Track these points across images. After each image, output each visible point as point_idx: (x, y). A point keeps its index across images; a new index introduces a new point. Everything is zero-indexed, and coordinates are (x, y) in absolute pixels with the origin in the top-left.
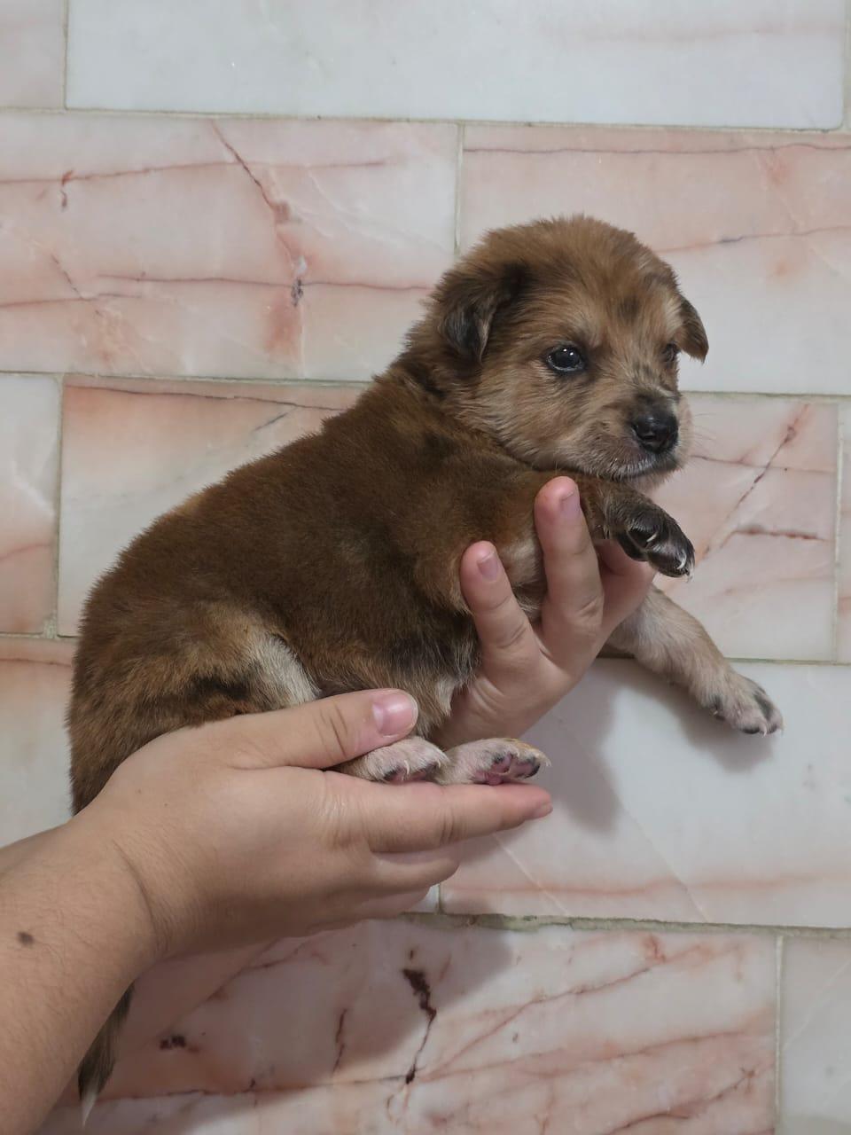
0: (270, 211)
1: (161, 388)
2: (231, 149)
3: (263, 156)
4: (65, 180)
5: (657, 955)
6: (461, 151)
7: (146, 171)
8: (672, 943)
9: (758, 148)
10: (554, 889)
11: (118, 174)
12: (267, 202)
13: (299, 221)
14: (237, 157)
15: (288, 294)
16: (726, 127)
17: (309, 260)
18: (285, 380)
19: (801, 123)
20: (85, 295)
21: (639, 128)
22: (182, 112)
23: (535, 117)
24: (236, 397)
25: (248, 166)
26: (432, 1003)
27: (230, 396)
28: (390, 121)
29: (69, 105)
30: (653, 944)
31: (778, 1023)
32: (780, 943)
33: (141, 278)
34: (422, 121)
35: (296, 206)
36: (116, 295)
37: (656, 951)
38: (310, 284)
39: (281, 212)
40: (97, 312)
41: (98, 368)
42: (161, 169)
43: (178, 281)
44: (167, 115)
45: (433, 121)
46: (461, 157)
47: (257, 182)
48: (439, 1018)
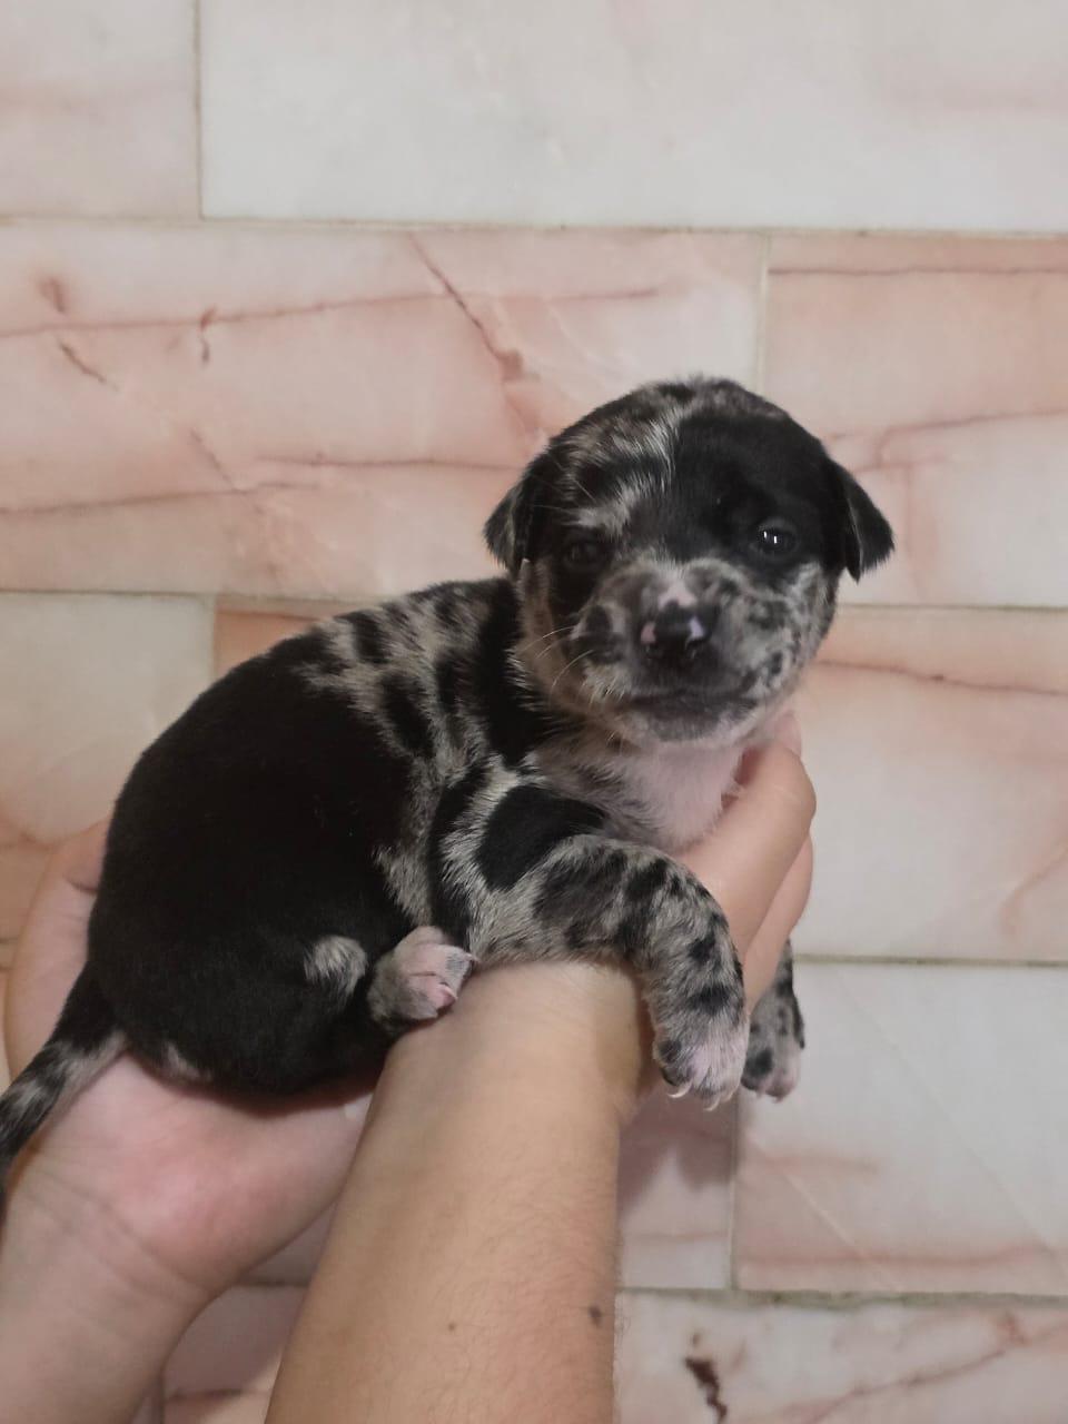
0: (495, 363)
2: (437, 273)
3: (484, 283)
4: (205, 321)
5: (1013, 1335)
6: (765, 274)
7: (320, 308)
8: (1032, 1321)
10: (883, 1258)
11: (280, 313)
12: (490, 348)
13: (536, 377)
14: (448, 286)
20: (240, 485)
21: (1020, 238)
22: (367, 222)
23: (872, 223)
25: (465, 300)
26: (724, 1398)
28: (664, 231)
29: (207, 212)
30: (1010, 1324)
33: (318, 461)
34: (709, 231)
35: (533, 358)
36: (283, 486)
37: (1013, 1331)
39: (511, 365)
40: (259, 511)
41: (261, 587)
42: (341, 306)
43: (368, 464)
44: (344, 227)
45: (726, 231)
46: (765, 282)
47: (477, 323)
48: (732, 1415)
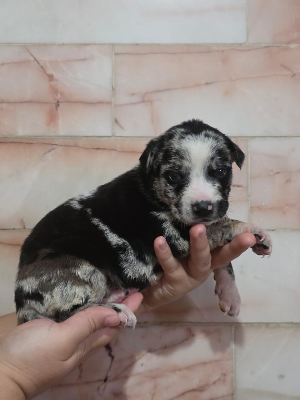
0: (47, 77)
1: (11, 140)
2: (32, 56)
3: (44, 58)
6: (113, 55)
7: (3, 64)
9: (218, 51)
12: (46, 74)
13: (57, 80)
14: (35, 59)
15: (54, 106)
16: (206, 44)
17: (61, 94)
18: (55, 136)
19: (232, 42)
21: (176, 45)
22: (15, 43)
23: (139, 42)
24: (37, 143)
25: (39, 62)
26: (113, 354)
27: (35, 142)
28: (88, 44)
30: (189, 330)
31: (234, 356)
32: (233, 328)
33: (2, 102)
34: (99, 44)
35: (56, 75)
37: (190, 333)
38: (62, 102)
39: (51, 77)
42: (8, 64)
43: (15, 103)
44: (9, 44)
45: (103, 44)
46: (114, 56)
47: (42, 67)
48: (115, 359)
